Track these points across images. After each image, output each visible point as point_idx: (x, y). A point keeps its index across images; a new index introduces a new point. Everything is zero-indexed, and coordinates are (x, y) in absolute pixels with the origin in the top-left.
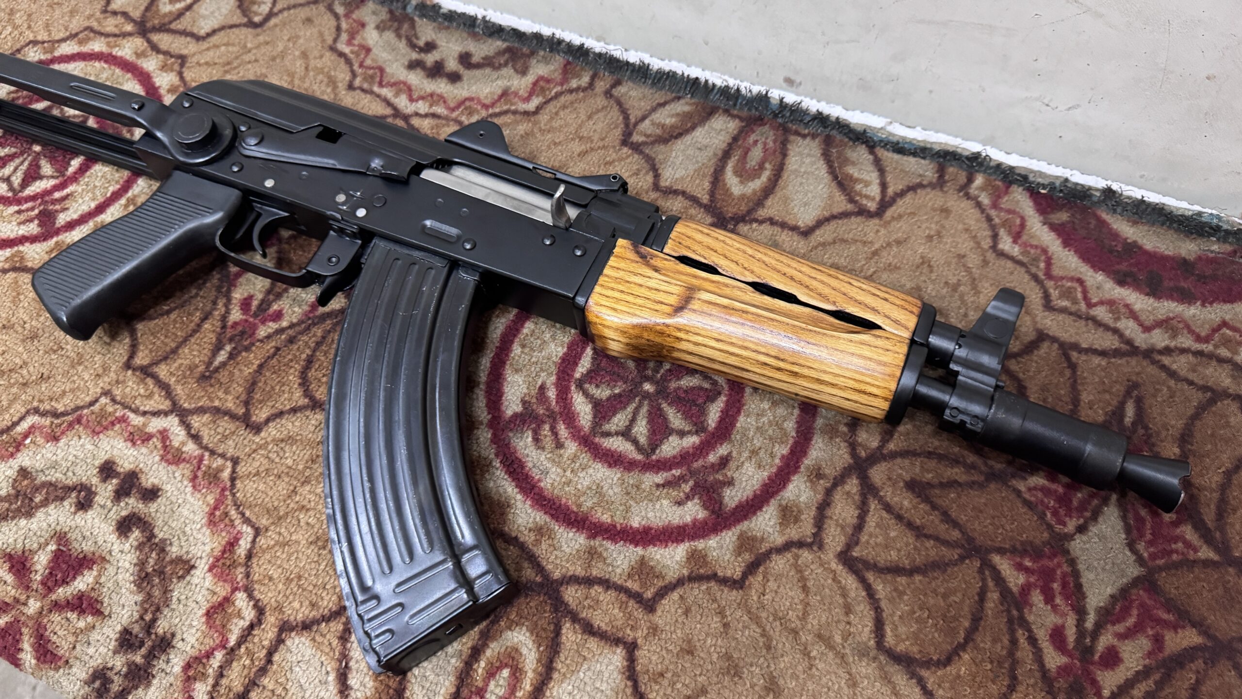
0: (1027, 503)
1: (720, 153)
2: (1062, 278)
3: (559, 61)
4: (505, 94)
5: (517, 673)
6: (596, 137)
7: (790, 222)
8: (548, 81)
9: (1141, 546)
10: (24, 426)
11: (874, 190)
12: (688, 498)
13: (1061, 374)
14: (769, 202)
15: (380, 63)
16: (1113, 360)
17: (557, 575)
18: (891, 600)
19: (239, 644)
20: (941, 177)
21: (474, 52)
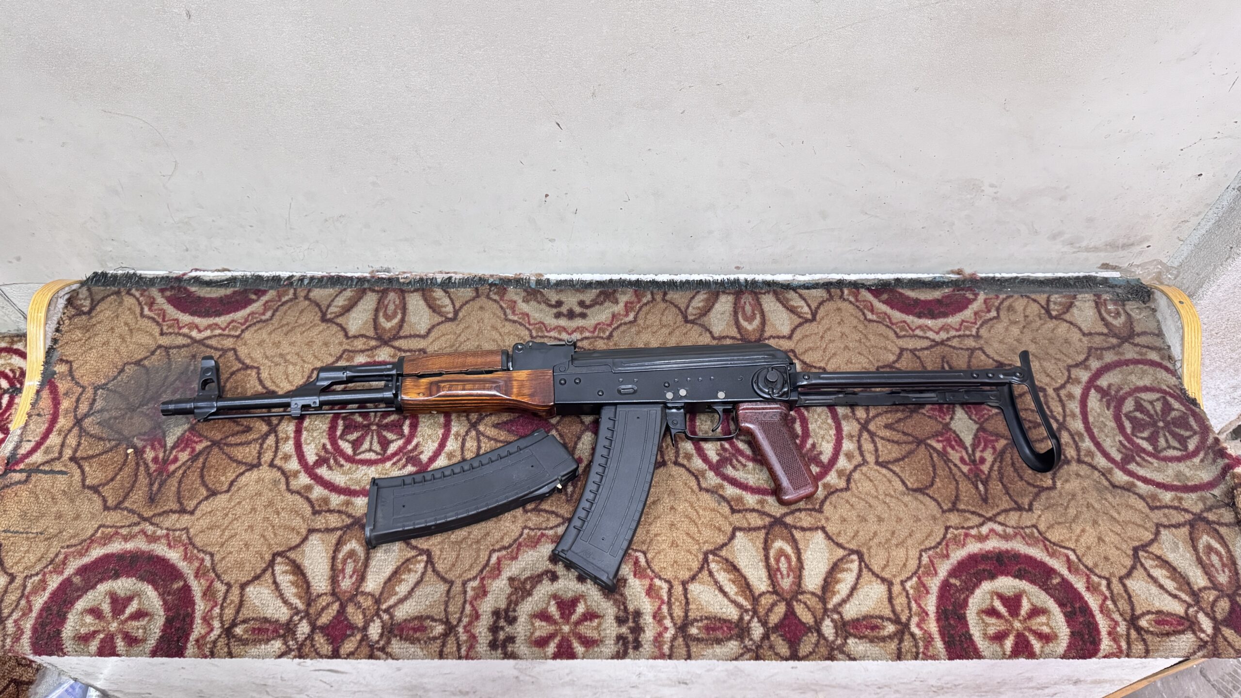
0: (929, 417)
1: (732, 314)
2: (897, 323)
3: (630, 291)
4: (614, 316)
5: (788, 558)
6: (672, 324)
7: (780, 335)
8: (632, 303)
9: (973, 417)
10: (494, 559)
11: (806, 309)
14: (766, 329)
15: (539, 320)
16: (932, 350)
17: (778, 515)
18: (902, 471)
19: (669, 599)
20: (830, 295)
21: (584, 299)
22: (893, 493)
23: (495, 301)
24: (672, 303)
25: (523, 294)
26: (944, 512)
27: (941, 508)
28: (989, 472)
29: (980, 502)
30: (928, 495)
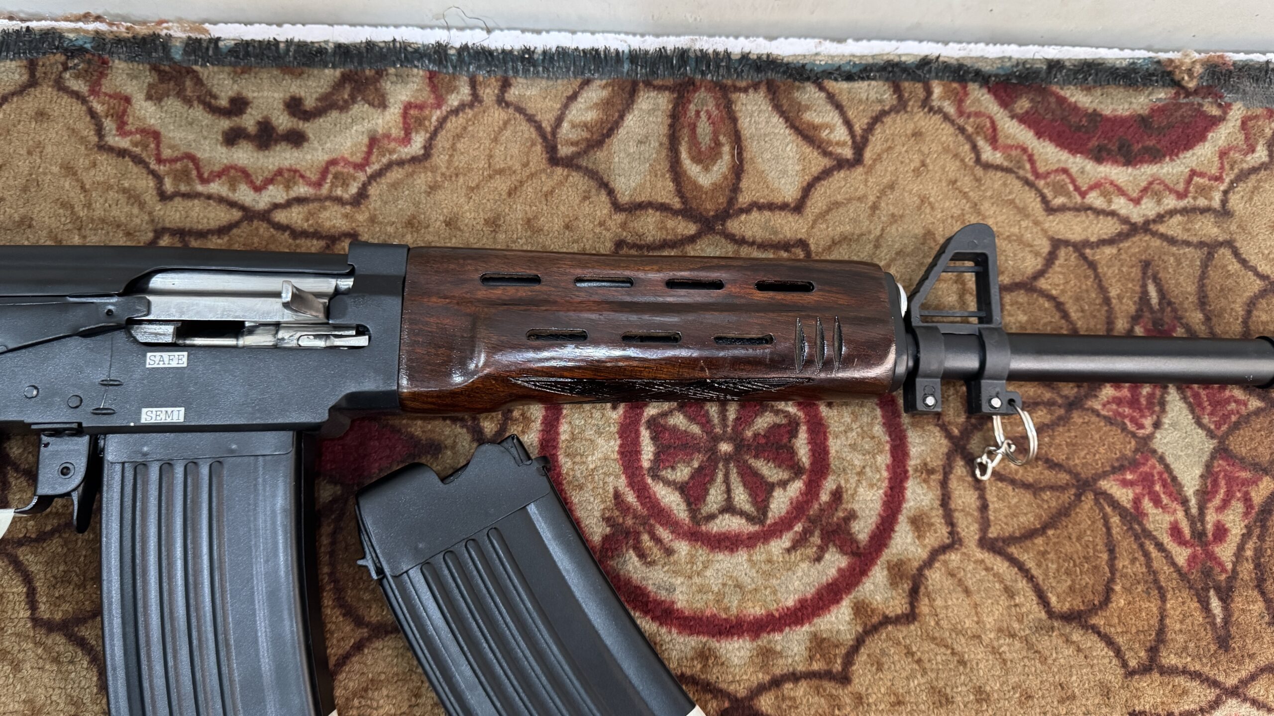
0: (1109, 421)
1: (665, 140)
2: (1048, 174)
3: (419, 73)
4: (373, 141)
6: (517, 167)
7: (775, 201)
8: (421, 107)
9: (1206, 420)
11: (840, 133)
12: (822, 549)
13: (1087, 277)
14: (744, 184)
15: (184, 149)
16: (1121, 245)
20: (900, 97)
21: (303, 94)
22: (1016, 625)
23: (76, 95)
24: (520, 110)
25: (149, 78)
26: (1131, 674)
27: (1125, 664)
28: (1235, 565)
29: (1213, 647)
30: (1096, 630)
